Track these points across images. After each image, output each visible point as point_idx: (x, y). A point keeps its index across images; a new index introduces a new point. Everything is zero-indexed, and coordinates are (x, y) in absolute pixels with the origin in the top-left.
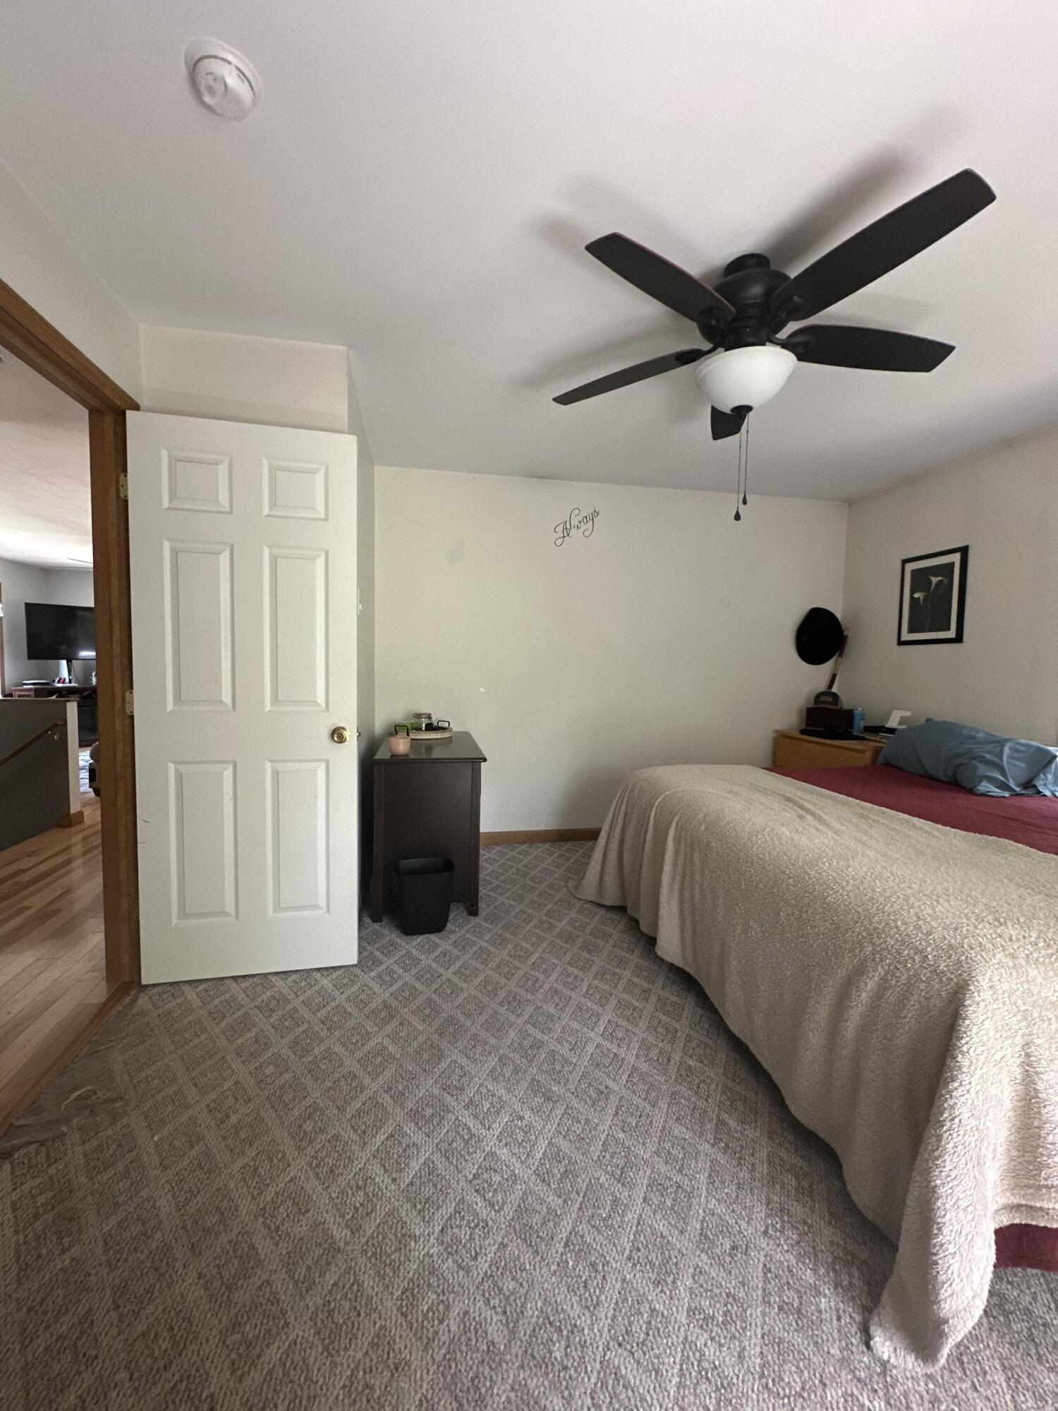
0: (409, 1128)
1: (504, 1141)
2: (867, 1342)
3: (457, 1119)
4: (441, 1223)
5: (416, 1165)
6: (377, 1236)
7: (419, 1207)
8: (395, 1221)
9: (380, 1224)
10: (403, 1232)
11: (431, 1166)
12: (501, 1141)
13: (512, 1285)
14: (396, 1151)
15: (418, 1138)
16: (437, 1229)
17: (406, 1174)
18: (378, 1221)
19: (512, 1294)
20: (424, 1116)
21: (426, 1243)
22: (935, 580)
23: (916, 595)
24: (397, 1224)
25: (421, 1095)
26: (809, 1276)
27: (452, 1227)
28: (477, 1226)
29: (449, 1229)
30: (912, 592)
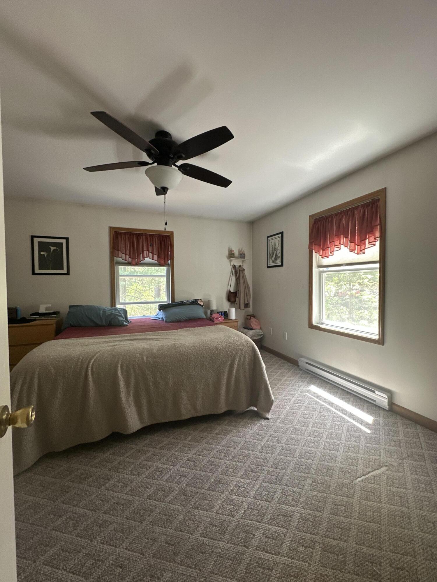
0: (255, 542)
1: (247, 494)
2: (268, 419)
3: (242, 518)
4: (291, 508)
5: (274, 529)
6: (309, 531)
7: (290, 518)
8: (300, 526)
9: (305, 532)
10: (302, 521)
11: (270, 521)
12: (247, 496)
13: (296, 481)
14: (271, 542)
15: (259, 534)
16: (294, 508)
17: (279, 531)
18: (304, 534)
19: (298, 480)
20: (246, 537)
21: (300, 510)
22: (52, 248)
23: (42, 253)
24: (301, 525)
25: (232, 545)
26: (259, 424)
27: (290, 503)
28: (285, 495)
29: (291, 503)
30: (40, 251)
